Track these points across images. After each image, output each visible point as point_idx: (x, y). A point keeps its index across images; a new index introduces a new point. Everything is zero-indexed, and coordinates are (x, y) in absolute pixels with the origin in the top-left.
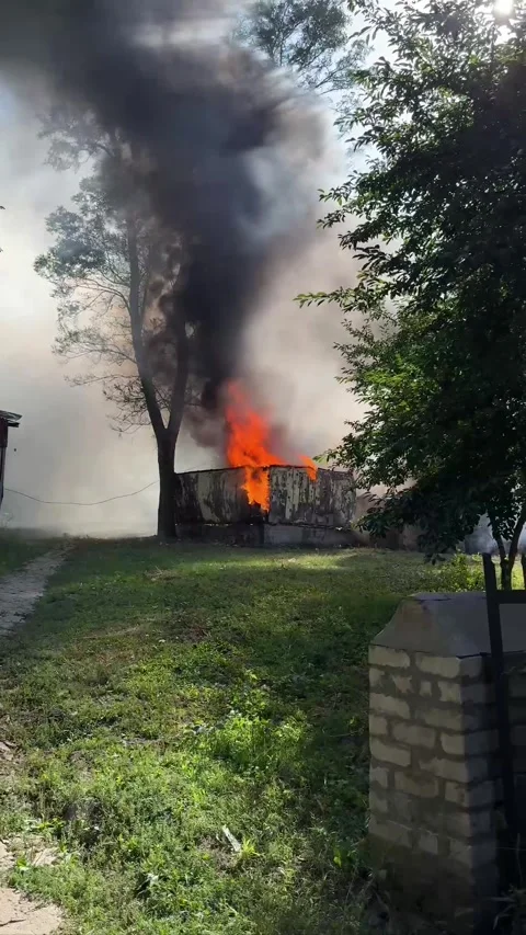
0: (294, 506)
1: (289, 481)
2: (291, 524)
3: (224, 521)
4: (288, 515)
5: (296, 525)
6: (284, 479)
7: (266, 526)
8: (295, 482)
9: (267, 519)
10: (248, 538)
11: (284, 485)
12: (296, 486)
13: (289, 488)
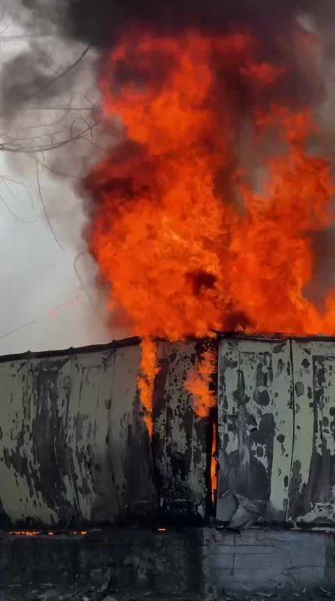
0: (297, 465)
1: (280, 386)
2: (287, 527)
3: (70, 521)
4: (279, 496)
5: (306, 527)
6: (263, 379)
7: (206, 533)
8: (296, 389)
9: (211, 509)
10: (152, 576)
11: (263, 399)
12: (304, 401)
13: (279, 407)
